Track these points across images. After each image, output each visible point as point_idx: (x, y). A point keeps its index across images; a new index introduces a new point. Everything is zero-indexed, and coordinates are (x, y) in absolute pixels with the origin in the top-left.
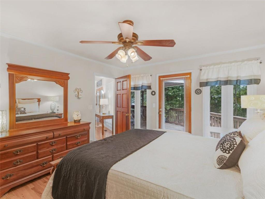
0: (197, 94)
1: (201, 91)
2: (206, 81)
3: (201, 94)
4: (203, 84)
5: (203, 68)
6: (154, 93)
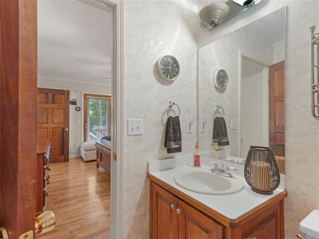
6: (78, 109)
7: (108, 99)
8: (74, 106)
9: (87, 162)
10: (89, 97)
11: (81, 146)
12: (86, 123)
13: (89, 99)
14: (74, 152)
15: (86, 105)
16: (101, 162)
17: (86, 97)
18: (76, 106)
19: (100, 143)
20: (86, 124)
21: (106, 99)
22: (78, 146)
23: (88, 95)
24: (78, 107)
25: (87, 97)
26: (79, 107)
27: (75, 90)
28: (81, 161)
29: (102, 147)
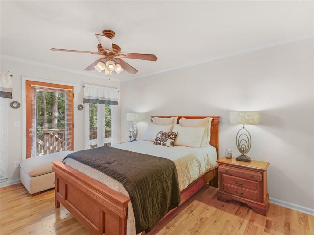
0: (79, 109)
1: (83, 107)
2: (87, 98)
3: (83, 110)
4: (86, 101)
5: (86, 85)
6: (15, 105)
7: (67, 91)
8: (7, 99)
9: (34, 195)
10: (36, 86)
11: (21, 166)
12: (31, 127)
13: (35, 88)
14: (6, 177)
15: (30, 98)
16: (66, 201)
17: (30, 85)
18: (11, 101)
19: (63, 166)
20: (31, 130)
21: (65, 91)
22: (15, 166)
23: (34, 83)
24: (14, 102)
25: (32, 85)
26: (17, 102)
27: (10, 74)
28: (23, 193)
29: (67, 174)
